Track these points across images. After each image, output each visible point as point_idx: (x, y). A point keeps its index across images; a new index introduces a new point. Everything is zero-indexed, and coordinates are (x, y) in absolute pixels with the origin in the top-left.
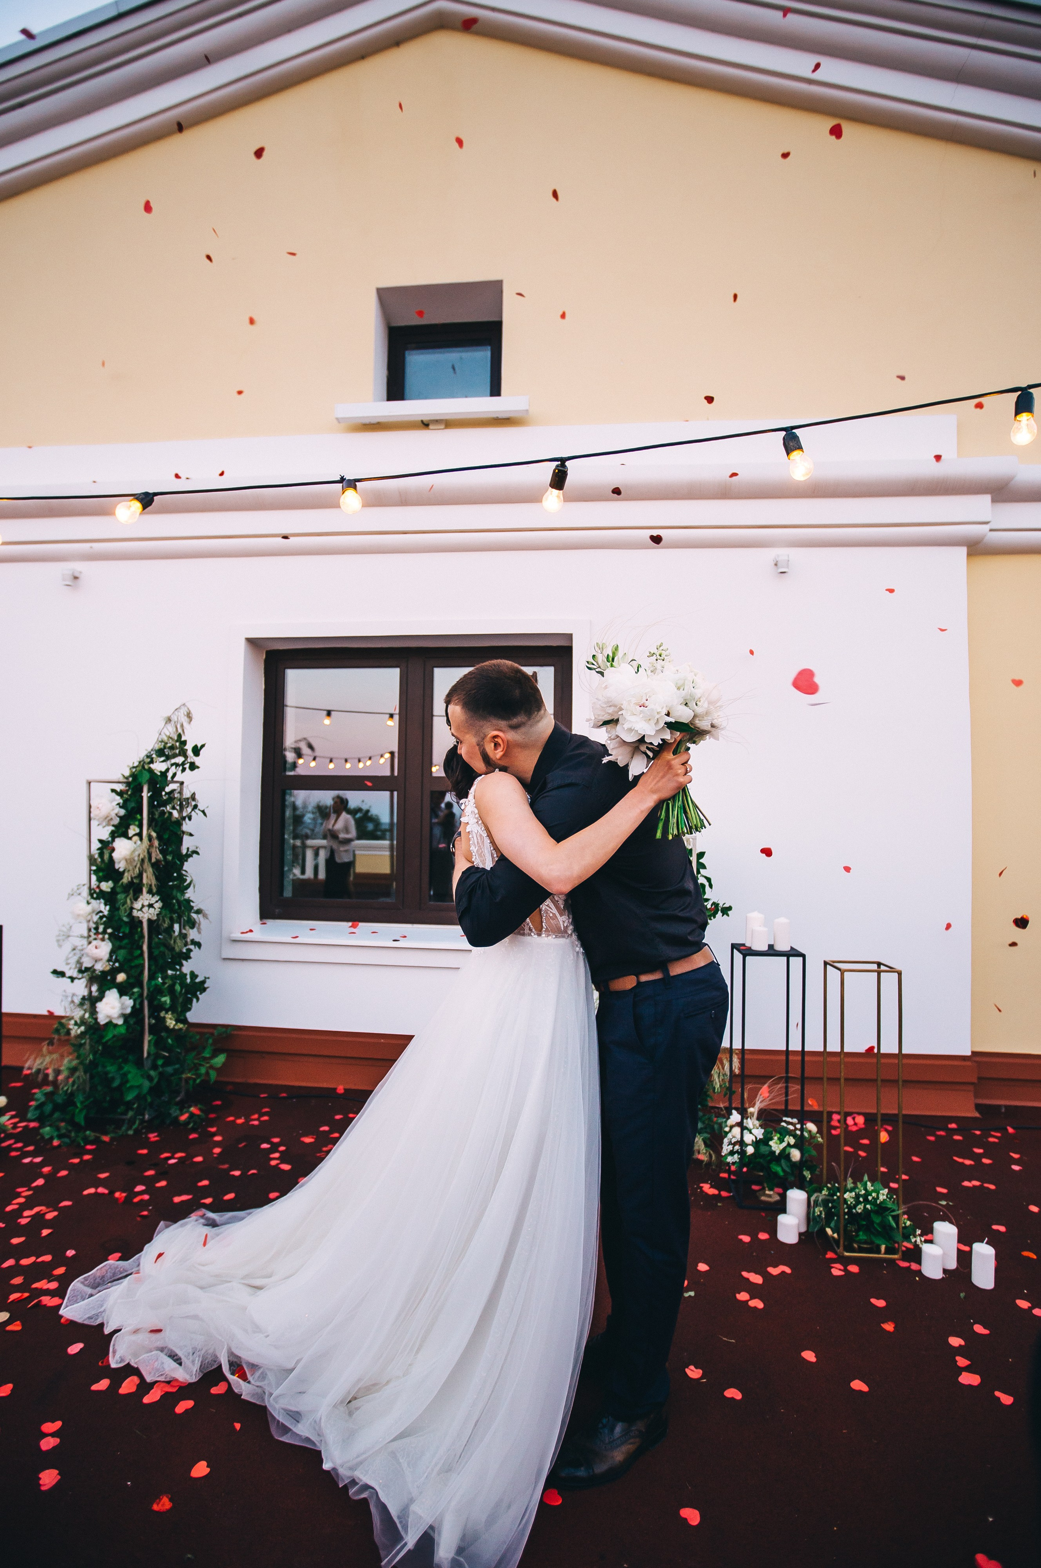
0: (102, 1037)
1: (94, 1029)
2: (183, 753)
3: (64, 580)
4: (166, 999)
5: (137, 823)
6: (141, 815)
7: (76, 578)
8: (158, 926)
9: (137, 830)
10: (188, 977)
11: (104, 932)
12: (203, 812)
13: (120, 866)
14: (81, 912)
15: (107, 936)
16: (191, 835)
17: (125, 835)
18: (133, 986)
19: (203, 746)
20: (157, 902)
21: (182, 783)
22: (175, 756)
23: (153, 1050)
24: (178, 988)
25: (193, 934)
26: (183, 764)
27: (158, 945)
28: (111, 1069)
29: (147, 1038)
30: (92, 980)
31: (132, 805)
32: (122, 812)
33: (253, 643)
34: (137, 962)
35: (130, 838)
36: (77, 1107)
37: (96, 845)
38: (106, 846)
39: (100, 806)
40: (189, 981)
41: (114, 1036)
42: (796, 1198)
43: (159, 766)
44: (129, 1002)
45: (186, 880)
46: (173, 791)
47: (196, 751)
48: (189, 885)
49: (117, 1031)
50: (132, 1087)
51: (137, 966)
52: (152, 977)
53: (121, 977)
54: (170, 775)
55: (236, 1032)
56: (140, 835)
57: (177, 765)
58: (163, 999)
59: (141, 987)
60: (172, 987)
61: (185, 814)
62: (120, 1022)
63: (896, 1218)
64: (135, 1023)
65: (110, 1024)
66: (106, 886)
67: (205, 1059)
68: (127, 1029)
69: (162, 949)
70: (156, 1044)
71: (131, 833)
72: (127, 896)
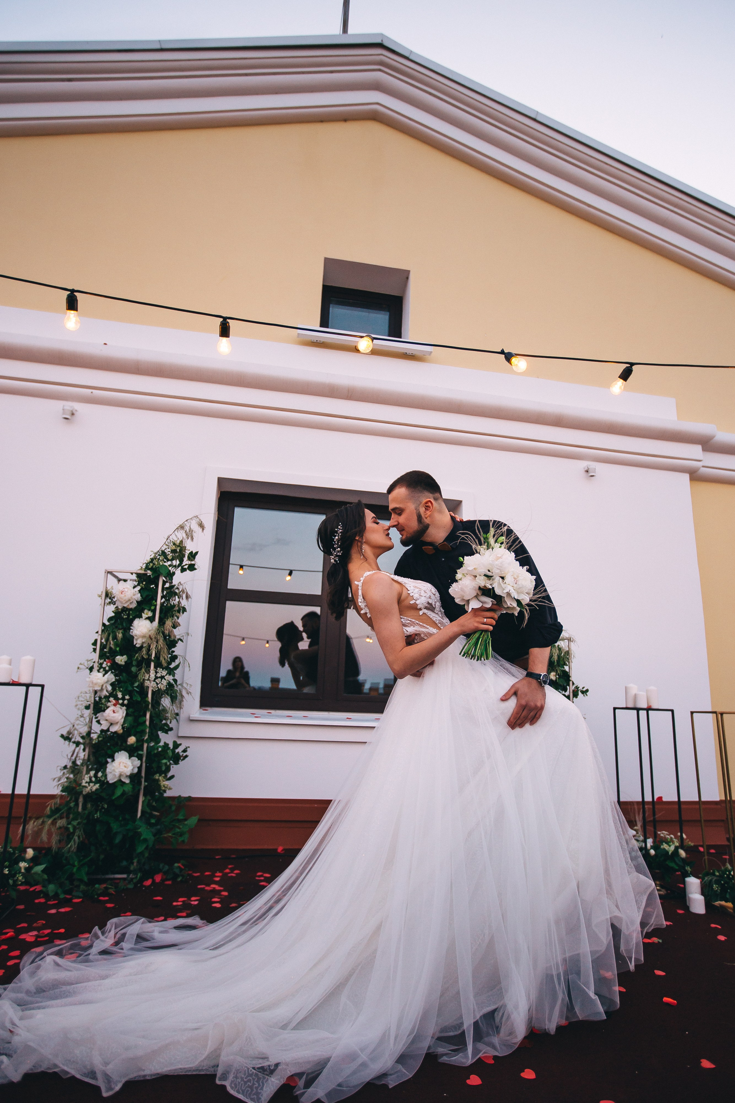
0: (110, 795)
1: (106, 789)
4: (165, 762)
5: (151, 609)
6: (156, 603)
7: (72, 413)
10: (171, 745)
11: (123, 699)
13: (138, 642)
14: (99, 681)
15: (122, 702)
17: (140, 616)
18: (137, 748)
20: (166, 675)
23: (146, 809)
24: (167, 753)
28: (115, 826)
29: (141, 799)
30: (95, 747)
31: (148, 593)
32: (143, 594)
36: (74, 866)
37: (107, 623)
38: (119, 625)
39: (126, 590)
40: (172, 749)
41: (120, 795)
44: (138, 763)
47: (191, 557)
49: (125, 789)
51: (141, 731)
52: (150, 742)
53: (132, 740)
56: (151, 619)
58: (163, 762)
59: (143, 750)
60: (162, 753)
62: (127, 781)
64: (137, 783)
65: (119, 783)
66: (121, 660)
67: (179, 821)
68: (131, 787)
69: (158, 718)
70: (149, 805)
71: (144, 616)
72: (140, 670)
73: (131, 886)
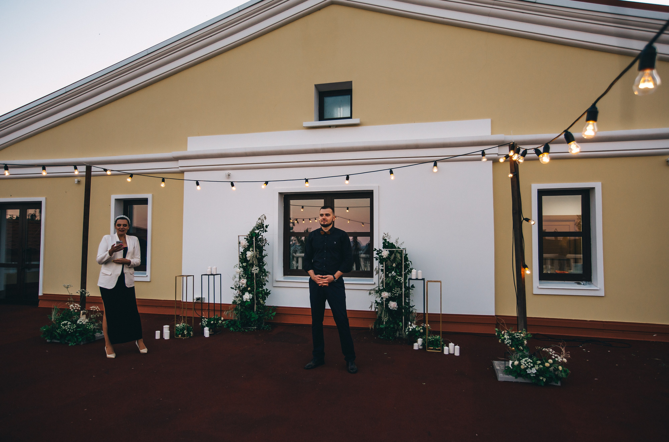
0: (244, 305)
1: (243, 303)
2: (263, 227)
3: (226, 176)
4: (261, 295)
5: (252, 247)
6: (253, 245)
7: (229, 175)
8: (258, 275)
9: (252, 249)
10: (265, 290)
11: (245, 277)
12: (268, 244)
13: (248, 259)
14: (238, 271)
15: (246, 277)
16: (265, 250)
17: (249, 250)
18: (252, 291)
19: (268, 225)
20: (257, 269)
21: (262, 236)
22: (260, 228)
23: (257, 309)
24: (263, 292)
25: (267, 278)
26: (263, 230)
27: (258, 280)
28: (247, 313)
29: (256, 306)
30: (240, 291)
31: (250, 242)
32: (248, 244)
33: (280, 194)
34: (252, 285)
35: (250, 251)
36: (238, 323)
37: (240, 253)
38: (244, 254)
39: (243, 242)
40: (265, 291)
41: (248, 304)
42: (420, 341)
43: (257, 231)
44: (251, 295)
45: (264, 263)
46: (260, 238)
47: (267, 227)
48: (265, 264)
49: (248, 303)
50: (253, 317)
51: (253, 286)
52: (256, 289)
53: (249, 289)
54: (260, 233)
55: (277, 308)
56: (253, 251)
57: (261, 231)
58: (260, 295)
59: (254, 292)
60: (262, 292)
61: (263, 244)
62: (249, 301)
63: (440, 342)
64: (253, 301)
65: (247, 301)
66: (244, 264)
67: (269, 313)
68: (251, 303)
69: (259, 282)
70: (258, 308)
71: (250, 250)
72: (250, 267)
73: (252, 330)
